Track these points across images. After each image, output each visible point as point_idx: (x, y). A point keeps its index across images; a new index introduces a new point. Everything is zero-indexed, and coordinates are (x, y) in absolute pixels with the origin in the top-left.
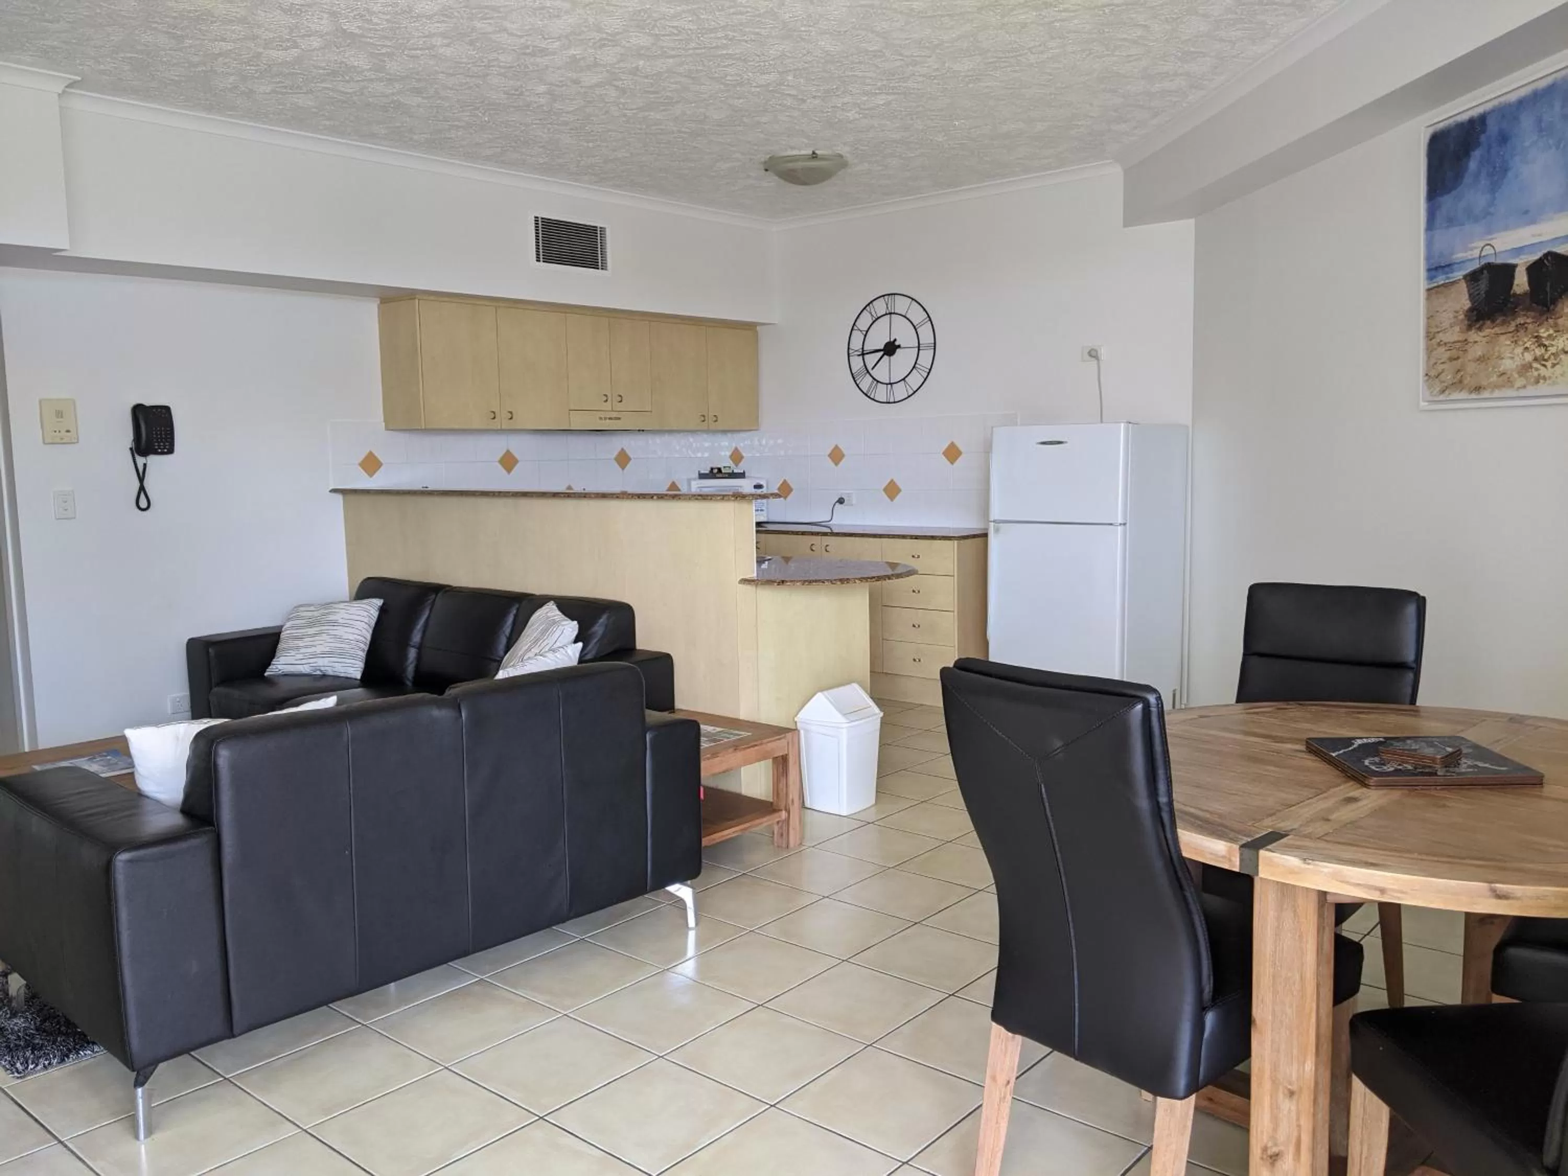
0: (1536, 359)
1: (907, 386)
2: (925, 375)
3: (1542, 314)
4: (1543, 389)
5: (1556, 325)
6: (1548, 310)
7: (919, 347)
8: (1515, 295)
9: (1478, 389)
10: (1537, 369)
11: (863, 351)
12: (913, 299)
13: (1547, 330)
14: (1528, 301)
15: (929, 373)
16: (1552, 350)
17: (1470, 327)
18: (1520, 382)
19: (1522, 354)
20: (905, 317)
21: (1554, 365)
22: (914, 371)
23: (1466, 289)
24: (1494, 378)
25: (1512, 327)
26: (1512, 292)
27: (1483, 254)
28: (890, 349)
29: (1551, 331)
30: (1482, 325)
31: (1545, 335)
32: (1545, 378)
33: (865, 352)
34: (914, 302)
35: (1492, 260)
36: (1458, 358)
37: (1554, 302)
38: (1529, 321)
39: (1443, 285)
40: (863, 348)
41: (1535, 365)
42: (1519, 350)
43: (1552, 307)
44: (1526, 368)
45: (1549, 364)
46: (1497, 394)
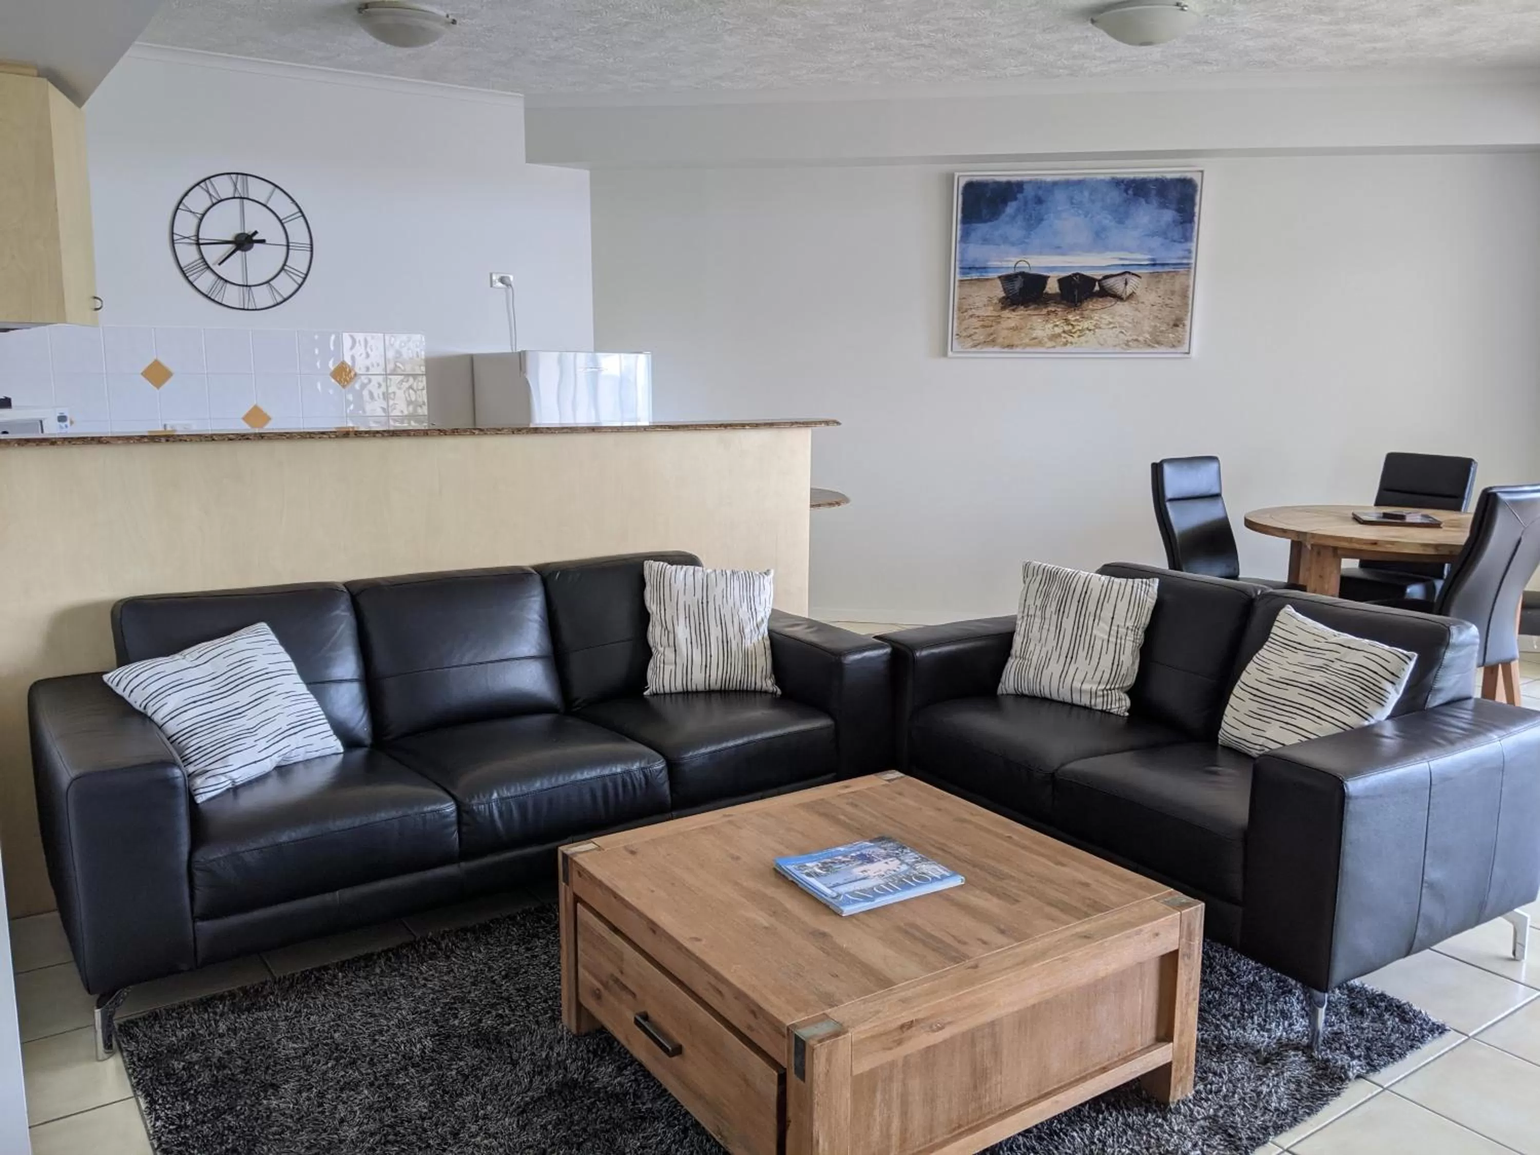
0: (1064, 332)
1: (275, 294)
2: (300, 280)
3: (1070, 307)
4: (1069, 348)
5: (1082, 314)
6: (1076, 306)
7: (288, 246)
8: (1047, 294)
9: (1011, 346)
10: (1065, 338)
11: (198, 239)
12: (276, 186)
13: (1075, 316)
14: (1059, 299)
15: (305, 279)
16: (1077, 328)
17: (1003, 308)
18: (1050, 344)
19: (1053, 328)
20: (265, 206)
21: (1079, 336)
22: (283, 273)
23: (1000, 285)
24: (1027, 340)
25: (1045, 311)
26: (1044, 292)
27: (1017, 266)
28: (244, 242)
29: (1078, 317)
30: (1016, 308)
31: (1073, 319)
32: (1071, 343)
33: (201, 241)
34: (277, 190)
35: (1027, 271)
36: (991, 326)
37: (1081, 301)
38: (1059, 310)
39: (976, 279)
40: (197, 235)
41: (1063, 335)
42: (1050, 326)
43: (1079, 304)
44: (1054, 337)
45: (1076, 335)
46: (1028, 349)
